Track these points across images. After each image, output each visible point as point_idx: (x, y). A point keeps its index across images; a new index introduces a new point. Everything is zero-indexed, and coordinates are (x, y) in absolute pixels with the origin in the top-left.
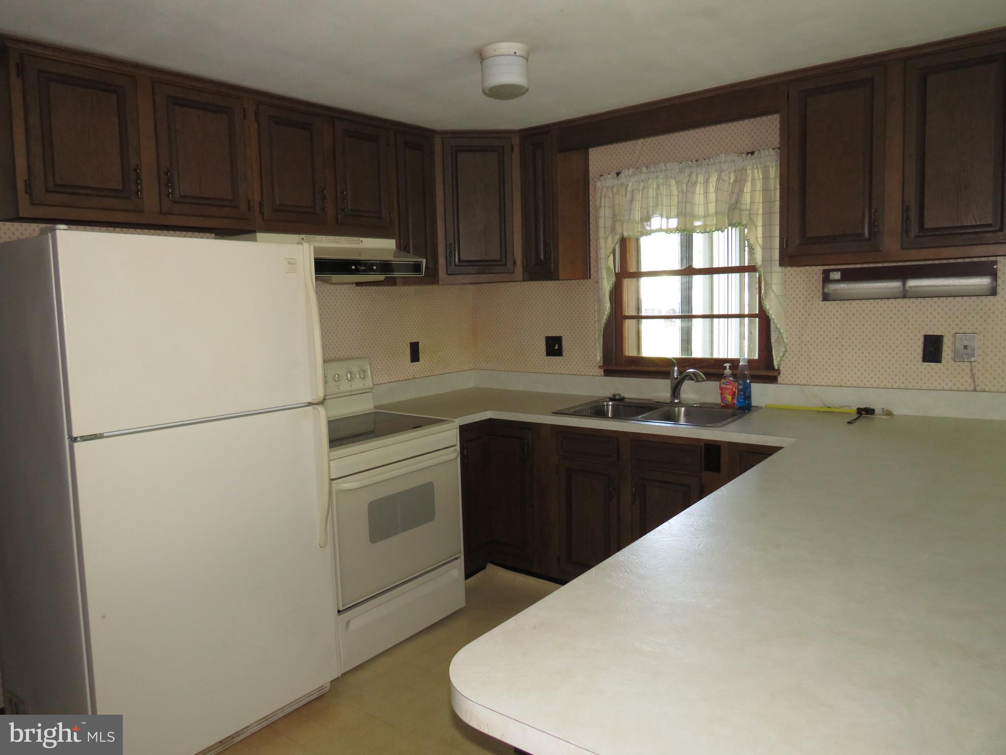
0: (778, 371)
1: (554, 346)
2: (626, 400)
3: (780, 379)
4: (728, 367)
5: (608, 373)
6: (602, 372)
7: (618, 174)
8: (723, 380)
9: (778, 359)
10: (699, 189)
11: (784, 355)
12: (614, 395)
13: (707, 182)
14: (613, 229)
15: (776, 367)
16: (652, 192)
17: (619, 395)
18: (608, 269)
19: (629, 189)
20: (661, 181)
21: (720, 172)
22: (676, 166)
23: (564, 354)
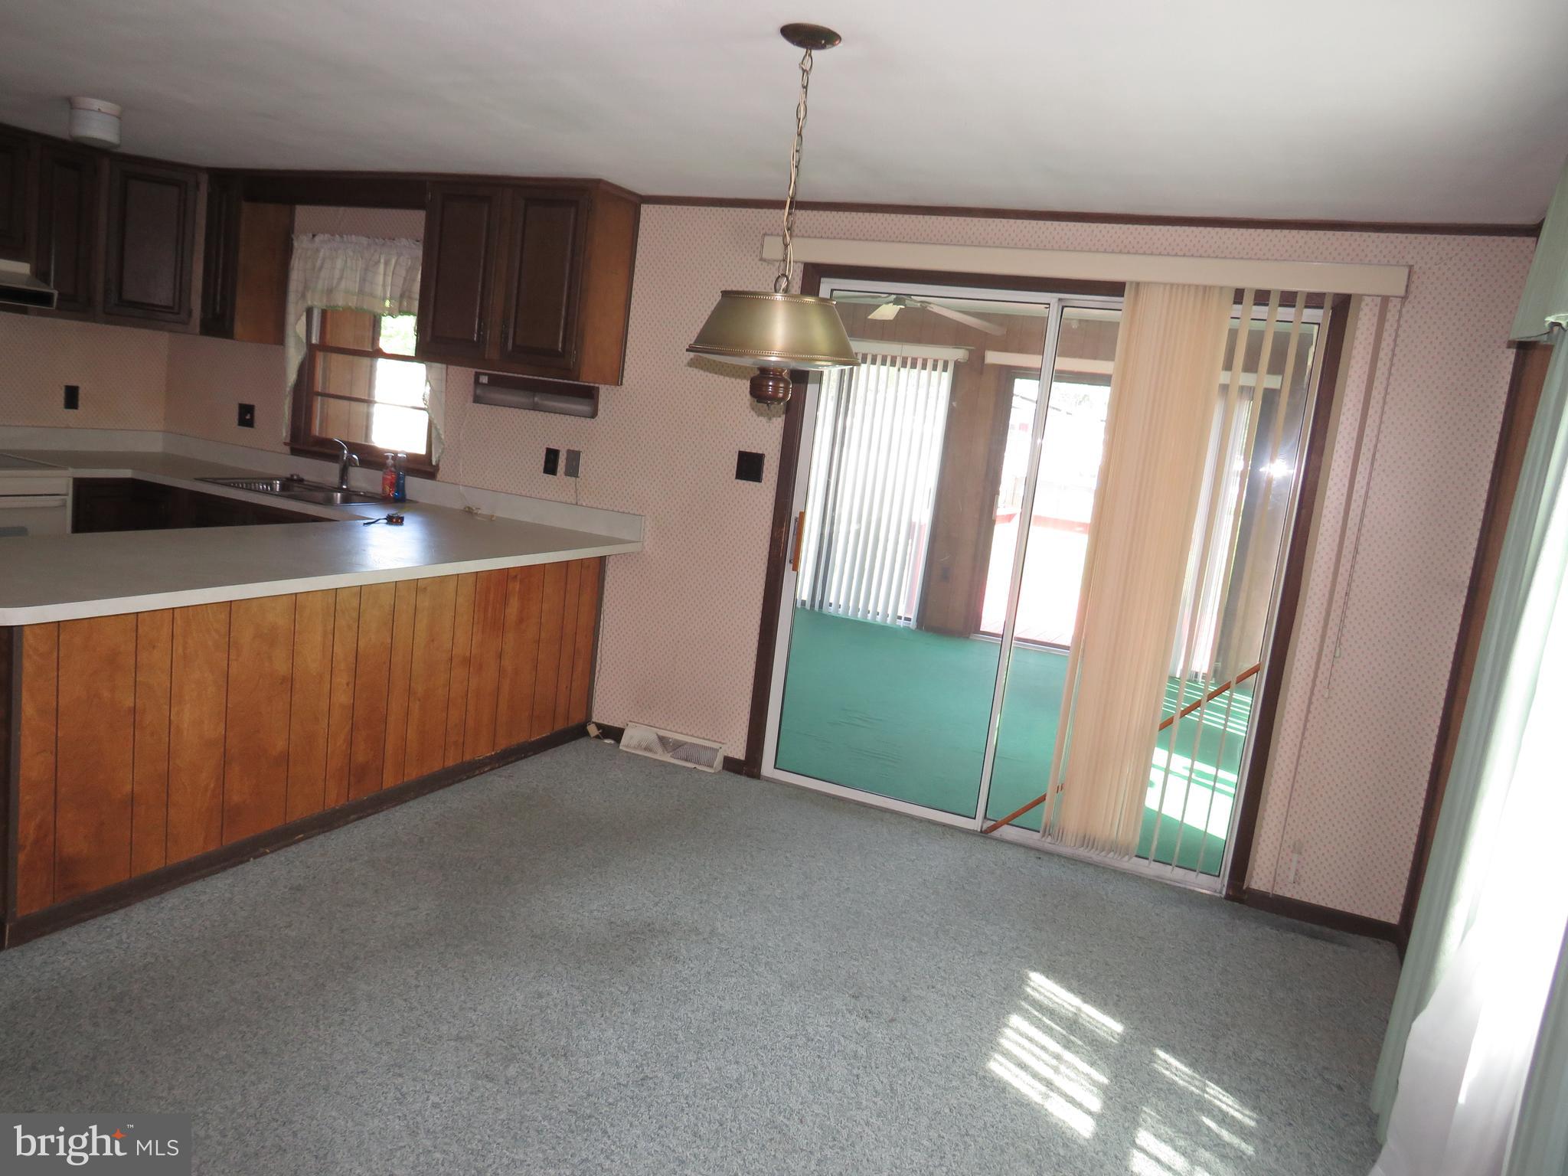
0: (437, 468)
1: (246, 416)
2: (306, 483)
3: (439, 476)
4: (390, 457)
5: (295, 452)
6: (287, 449)
7: (314, 236)
8: (384, 470)
9: (437, 456)
10: (382, 267)
11: (443, 452)
12: (292, 476)
13: (386, 264)
14: (303, 296)
15: (434, 463)
16: (339, 263)
17: (298, 476)
18: (298, 337)
19: (321, 254)
20: (351, 254)
21: (399, 255)
22: (364, 240)
23: (255, 425)
